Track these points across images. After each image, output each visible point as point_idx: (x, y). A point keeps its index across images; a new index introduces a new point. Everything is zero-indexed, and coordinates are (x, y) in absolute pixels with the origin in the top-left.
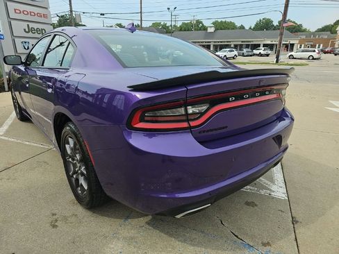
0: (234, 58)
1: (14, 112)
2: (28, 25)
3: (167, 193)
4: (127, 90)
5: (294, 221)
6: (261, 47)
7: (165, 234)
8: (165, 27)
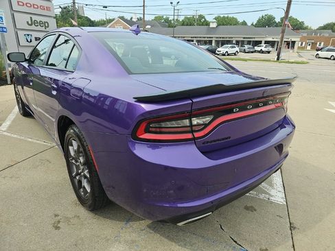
0: (235, 54)
1: (17, 107)
2: (31, 18)
3: (169, 203)
4: (133, 101)
5: (292, 227)
6: (263, 44)
7: (166, 238)
8: (167, 21)
